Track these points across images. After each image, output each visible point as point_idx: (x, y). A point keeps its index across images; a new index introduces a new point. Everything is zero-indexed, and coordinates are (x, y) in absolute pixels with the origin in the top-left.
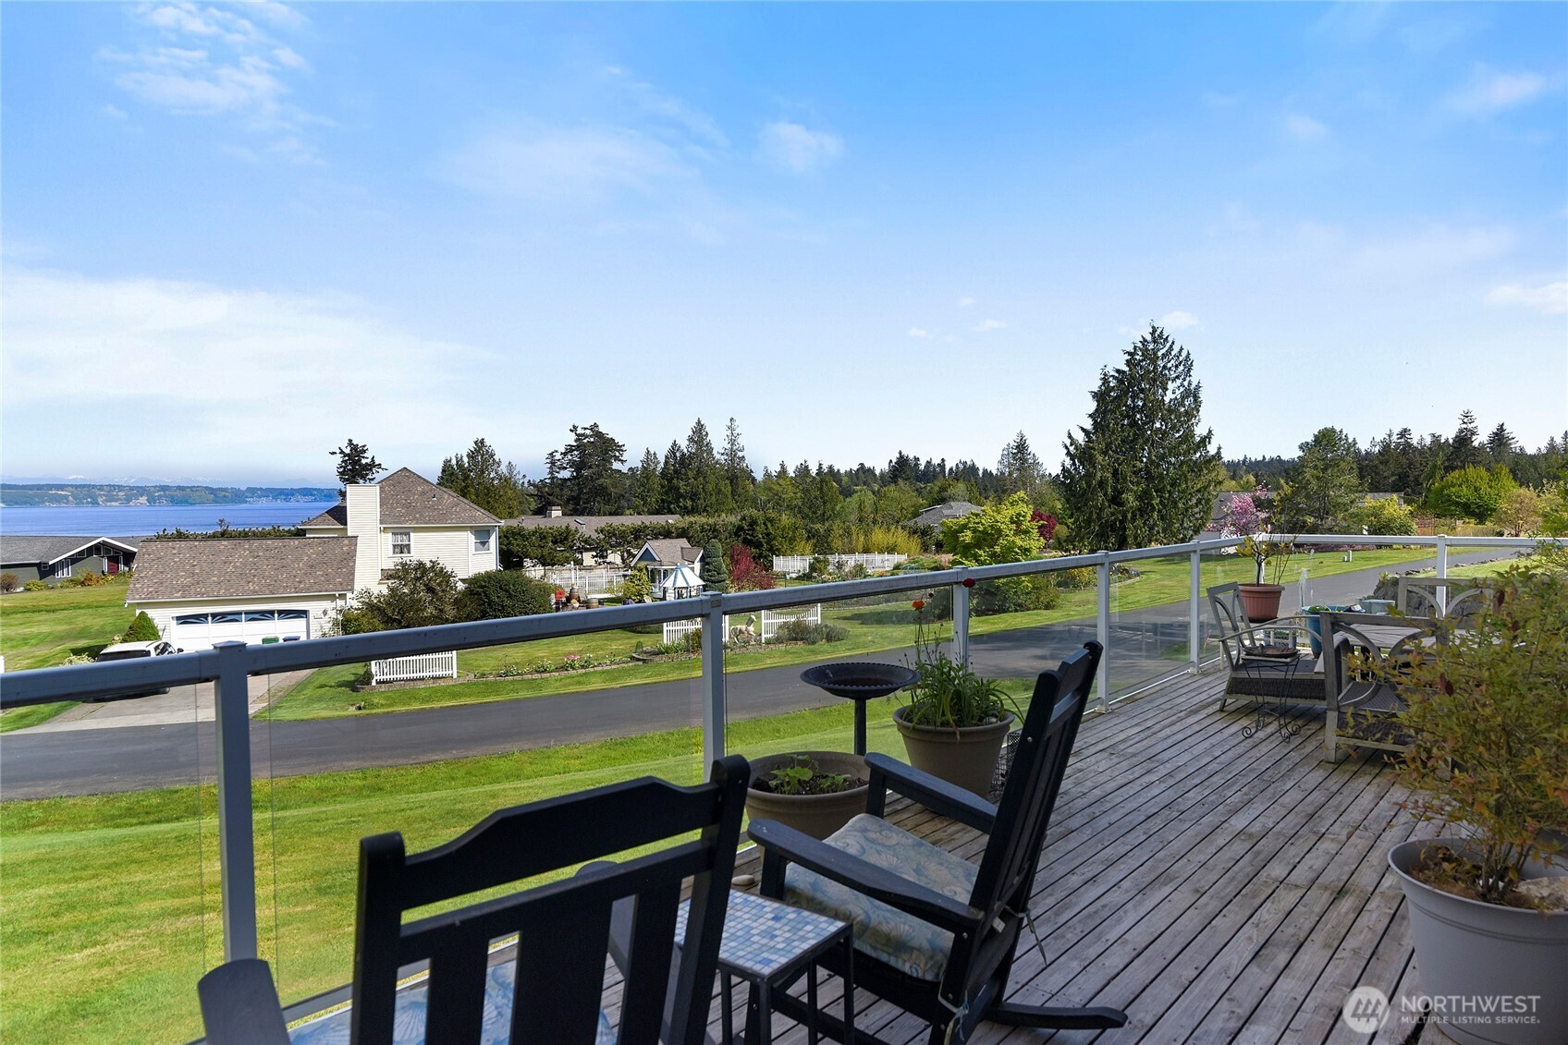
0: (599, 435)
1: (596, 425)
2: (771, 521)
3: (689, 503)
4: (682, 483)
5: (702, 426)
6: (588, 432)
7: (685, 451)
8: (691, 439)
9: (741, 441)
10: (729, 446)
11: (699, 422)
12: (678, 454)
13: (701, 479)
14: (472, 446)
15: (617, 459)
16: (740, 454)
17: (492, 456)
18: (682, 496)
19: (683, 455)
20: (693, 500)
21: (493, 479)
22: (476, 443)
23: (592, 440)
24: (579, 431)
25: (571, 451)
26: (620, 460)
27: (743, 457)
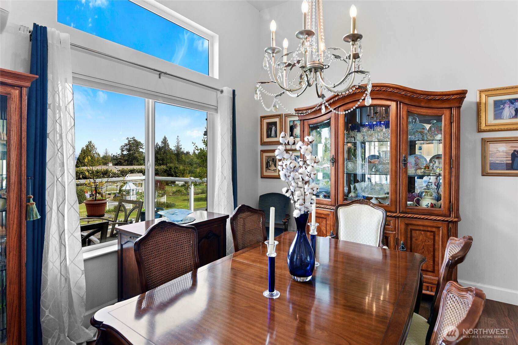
0: (135, 140)
1: (134, 137)
2: (177, 168)
3: (161, 162)
4: (159, 156)
5: (166, 138)
6: (132, 139)
7: (160, 146)
8: (162, 142)
9: (181, 143)
10: (177, 144)
11: (165, 137)
12: (158, 147)
13: (165, 154)
14: (87, 143)
15: (141, 148)
16: (180, 147)
17: (94, 146)
18: (159, 160)
19: (160, 147)
20: (162, 161)
21: (94, 154)
22: (89, 142)
23: (133, 142)
24: (129, 139)
25: (127, 145)
26: (142, 148)
27: (181, 148)
